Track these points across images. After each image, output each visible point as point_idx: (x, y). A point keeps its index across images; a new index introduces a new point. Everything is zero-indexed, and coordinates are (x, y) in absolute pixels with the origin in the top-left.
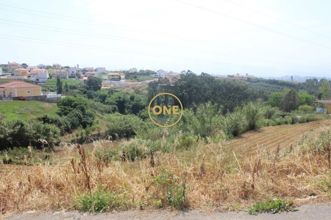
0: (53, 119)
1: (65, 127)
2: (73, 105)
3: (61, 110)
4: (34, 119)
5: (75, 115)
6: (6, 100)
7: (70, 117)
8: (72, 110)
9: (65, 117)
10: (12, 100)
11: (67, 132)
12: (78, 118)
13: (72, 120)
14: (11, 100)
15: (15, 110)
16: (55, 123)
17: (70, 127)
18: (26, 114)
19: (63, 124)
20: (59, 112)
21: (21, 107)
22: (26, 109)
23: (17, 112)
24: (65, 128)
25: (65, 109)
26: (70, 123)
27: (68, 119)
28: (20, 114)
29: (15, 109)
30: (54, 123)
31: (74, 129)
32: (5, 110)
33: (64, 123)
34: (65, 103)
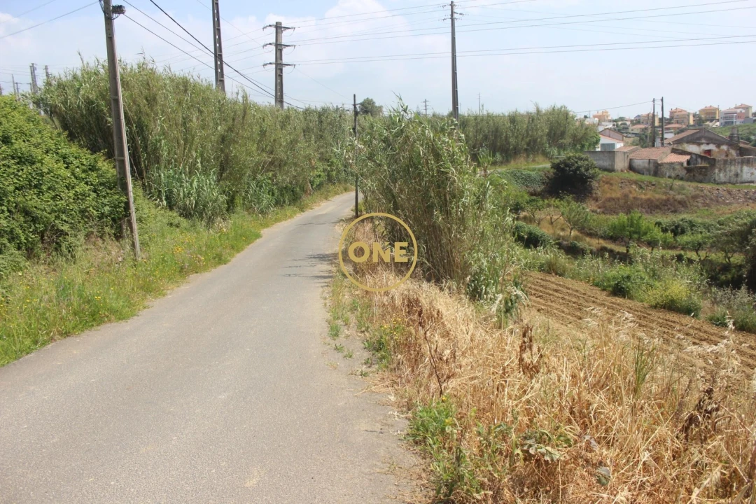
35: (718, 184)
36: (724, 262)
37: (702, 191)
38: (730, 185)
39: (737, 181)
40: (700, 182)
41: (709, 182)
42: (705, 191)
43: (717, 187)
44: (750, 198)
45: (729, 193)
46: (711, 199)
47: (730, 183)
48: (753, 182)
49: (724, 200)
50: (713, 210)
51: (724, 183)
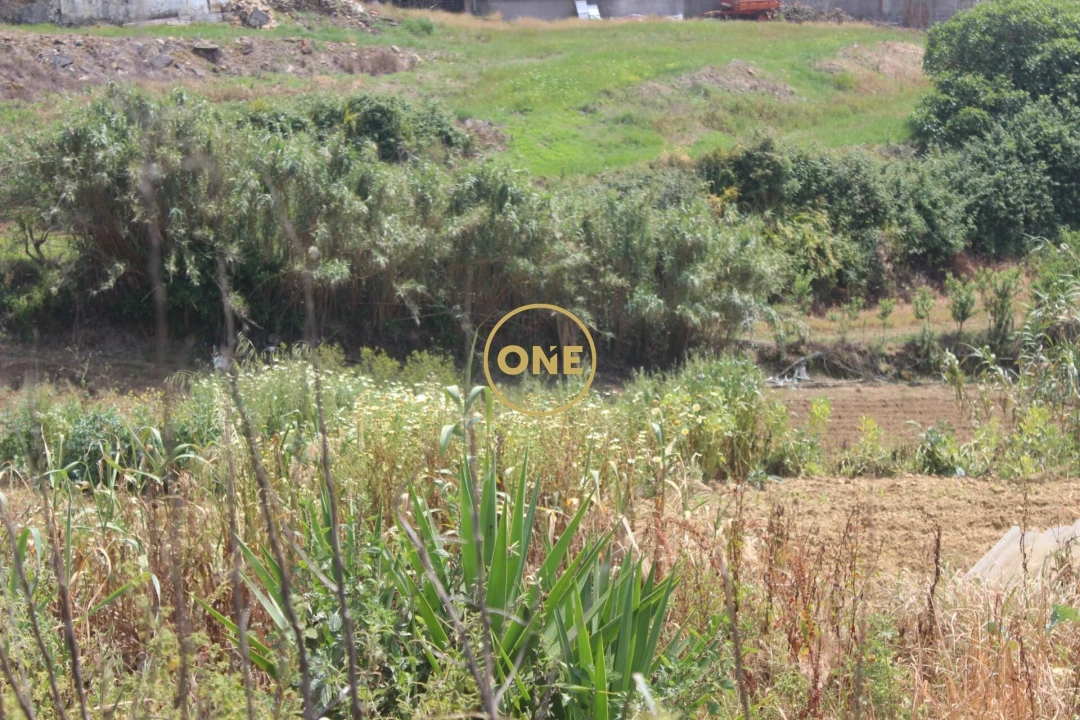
0: (823, 168)
1: (906, 239)
2: (1032, 62)
3: (935, 101)
4: (681, 164)
5: (1031, 144)
6: (641, 19)
7: (977, 159)
8: (1014, 108)
9: (939, 160)
10: (680, 17)
11: (919, 278)
12: (1045, 173)
13: (997, 184)
14: (674, 12)
15: (608, 93)
16: (831, 200)
17: (960, 244)
18: (658, 127)
19: (901, 209)
20: (917, 115)
21: (661, 73)
22: (696, 89)
23: (609, 110)
24: (912, 244)
25: (968, 97)
26: (969, 210)
27: (957, 176)
28: (623, 121)
29: (609, 86)
30: (823, 201)
31: (999, 258)
32: (536, 94)
33: (911, 203)
34: (979, 44)
35: (70, 25)
36: (25, 257)
37: (9, 49)
38: (106, 28)
39: (127, 12)
40: (17, 21)
41: (44, 19)
42: (18, 50)
43: (62, 34)
44: (151, 66)
45: (91, 50)
46: (35, 74)
47: (106, 20)
48: (175, 15)
49: (74, 76)
50: (34, 108)
51: (91, 21)
